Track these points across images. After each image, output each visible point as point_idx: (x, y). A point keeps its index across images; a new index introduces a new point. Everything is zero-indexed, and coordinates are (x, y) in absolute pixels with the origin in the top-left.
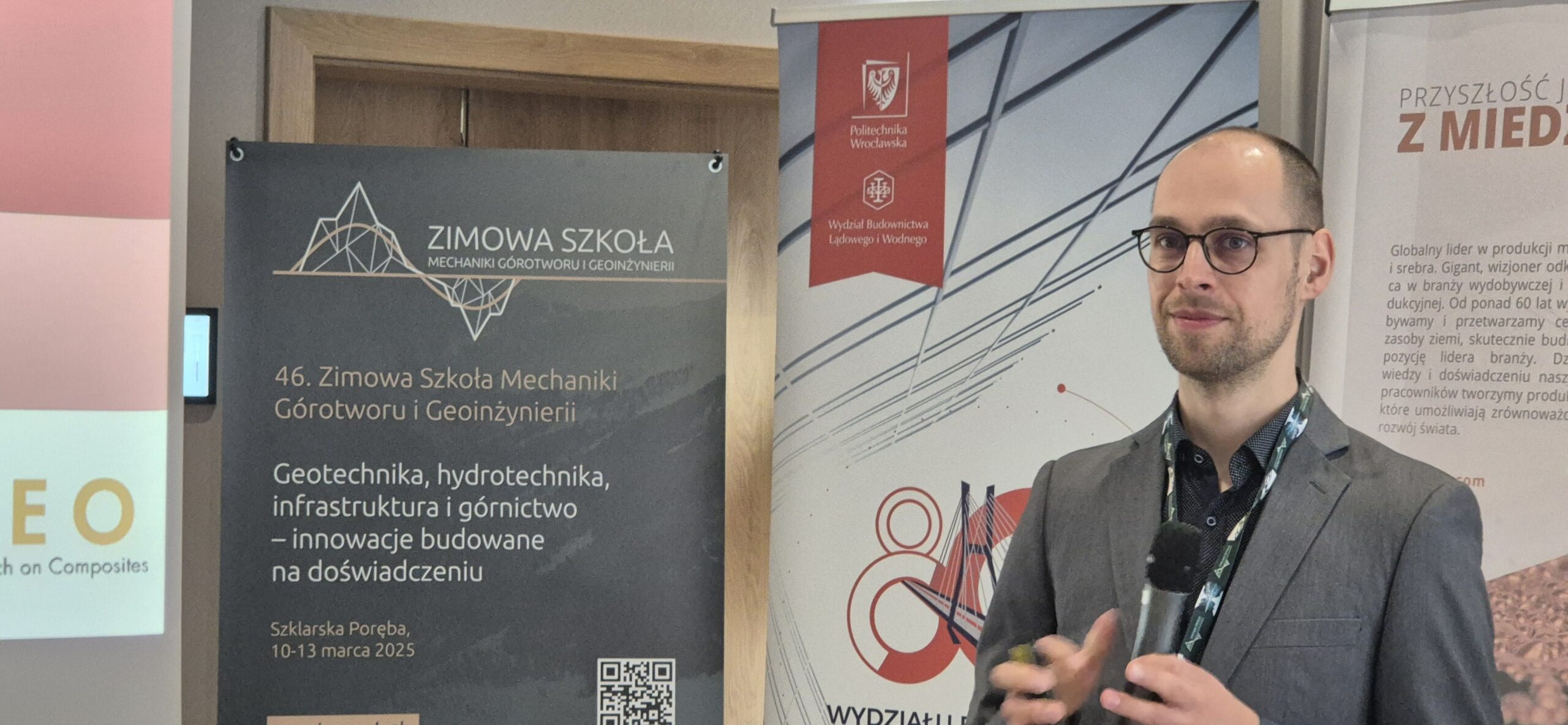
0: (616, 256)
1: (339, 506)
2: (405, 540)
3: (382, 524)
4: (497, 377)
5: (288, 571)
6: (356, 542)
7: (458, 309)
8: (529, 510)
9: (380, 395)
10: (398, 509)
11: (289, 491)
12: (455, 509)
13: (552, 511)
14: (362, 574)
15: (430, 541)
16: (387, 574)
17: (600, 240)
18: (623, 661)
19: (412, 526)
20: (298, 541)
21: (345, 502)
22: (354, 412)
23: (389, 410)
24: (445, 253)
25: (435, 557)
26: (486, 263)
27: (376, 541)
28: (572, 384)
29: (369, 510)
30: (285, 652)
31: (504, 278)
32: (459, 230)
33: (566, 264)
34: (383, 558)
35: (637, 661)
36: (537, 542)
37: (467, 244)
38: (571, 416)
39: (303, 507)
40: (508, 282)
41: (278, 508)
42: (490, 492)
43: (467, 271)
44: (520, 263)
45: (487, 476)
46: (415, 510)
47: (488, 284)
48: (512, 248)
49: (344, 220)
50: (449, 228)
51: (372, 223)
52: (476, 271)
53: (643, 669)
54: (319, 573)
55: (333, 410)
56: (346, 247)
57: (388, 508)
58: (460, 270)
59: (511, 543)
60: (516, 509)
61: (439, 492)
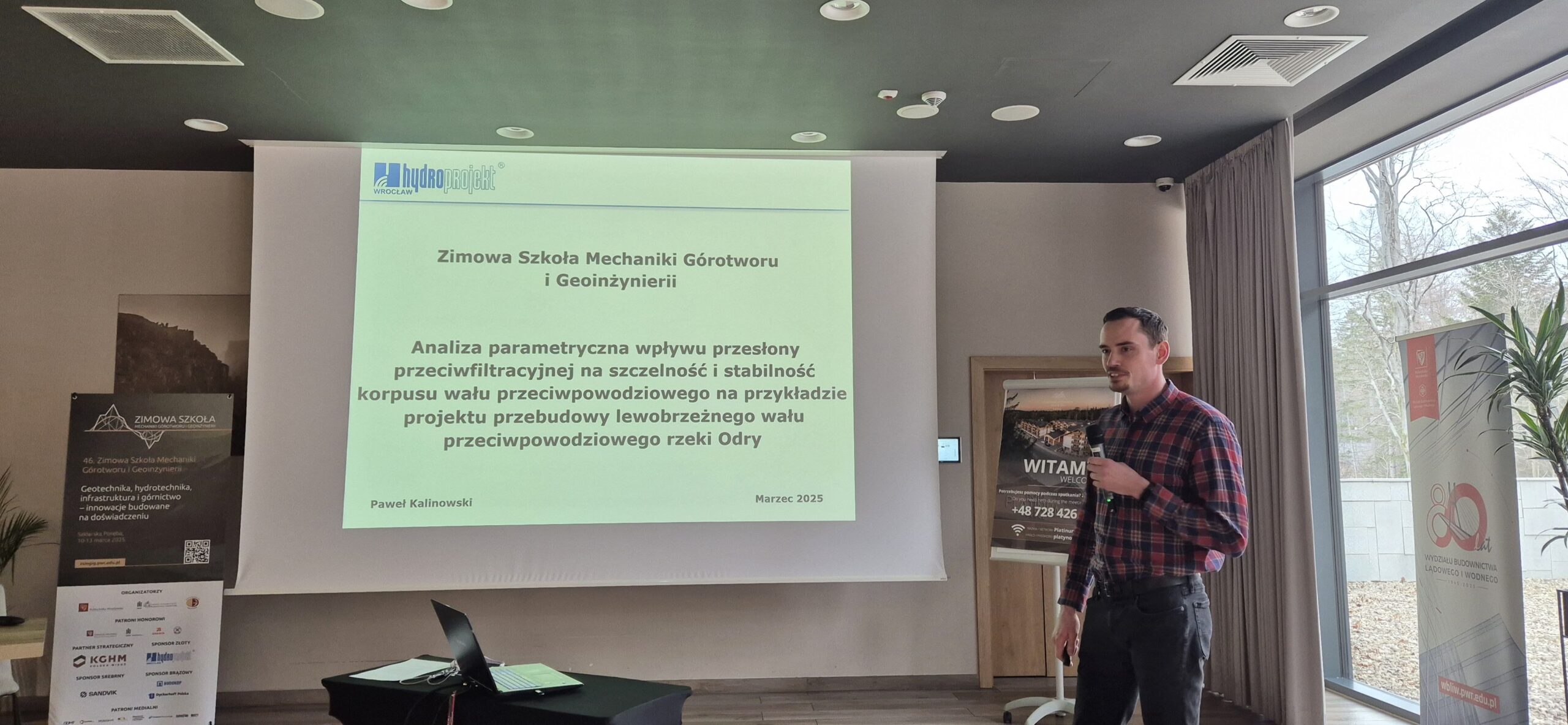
0: (197, 423)
1: (102, 498)
2: (123, 508)
3: (116, 503)
4: (156, 460)
5: (84, 517)
6: (107, 508)
7: (144, 440)
8: (165, 498)
9: (117, 465)
10: (122, 498)
11: (86, 494)
12: (140, 498)
13: (172, 497)
14: (109, 518)
15: (131, 507)
16: (117, 518)
17: (192, 419)
18: (193, 541)
19: (126, 503)
20: (88, 508)
21: (104, 497)
22: (109, 471)
23: (120, 470)
24: (141, 424)
25: (133, 512)
26: (154, 426)
27: (114, 508)
28: (181, 460)
29: (112, 499)
30: (83, 541)
31: (160, 431)
32: (145, 417)
33: (180, 426)
34: (116, 513)
35: (198, 541)
36: (167, 506)
37: (148, 421)
38: (180, 469)
39: (90, 499)
40: (161, 432)
41: (82, 499)
42: (152, 493)
43: (147, 429)
44: (165, 426)
45: (152, 488)
46: (127, 499)
47: (154, 433)
48: (163, 422)
49: (107, 416)
50: (142, 417)
51: (117, 416)
52: (152, 429)
53: (199, 543)
54: (94, 518)
55: (102, 470)
56: (108, 423)
57: (118, 498)
58: (145, 429)
59: (158, 507)
60: (161, 497)
61: (135, 493)
